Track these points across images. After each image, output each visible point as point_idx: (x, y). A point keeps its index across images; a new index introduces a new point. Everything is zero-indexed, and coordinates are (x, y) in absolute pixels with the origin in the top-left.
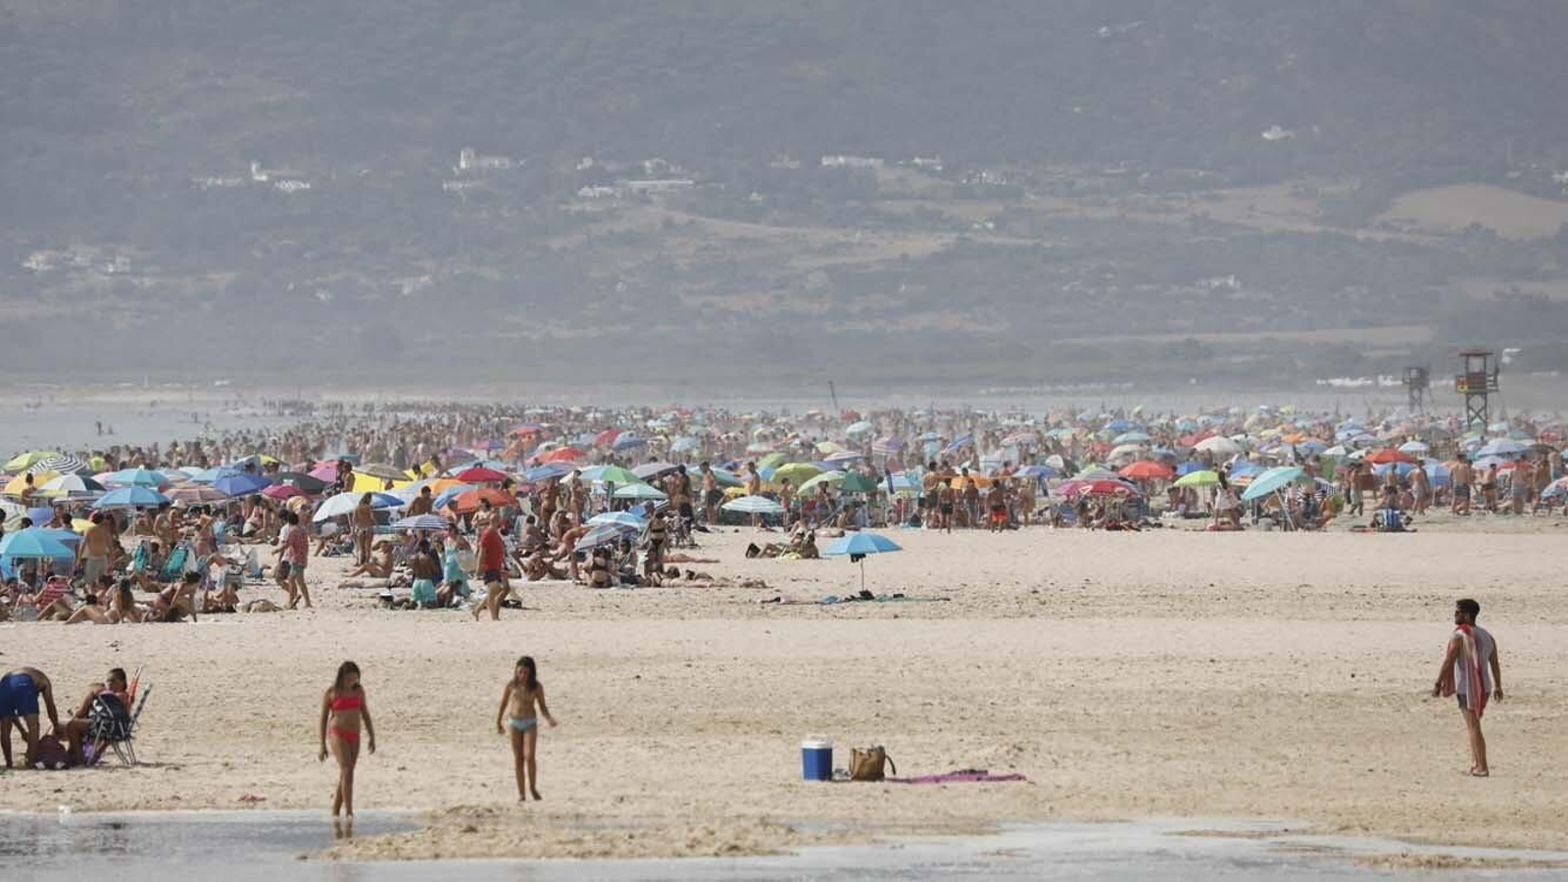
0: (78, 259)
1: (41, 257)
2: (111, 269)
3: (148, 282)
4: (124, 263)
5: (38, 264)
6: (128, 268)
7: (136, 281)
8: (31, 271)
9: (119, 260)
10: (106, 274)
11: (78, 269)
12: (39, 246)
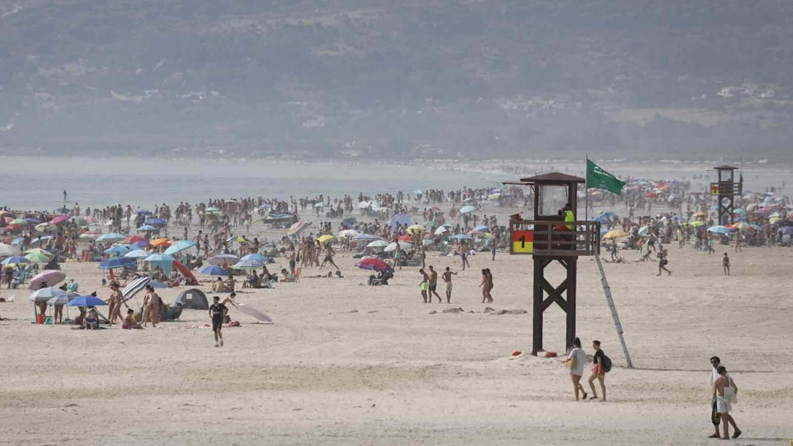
0: (747, 91)
1: (727, 89)
2: (763, 95)
3: (782, 102)
4: (771, 93)
5: (725, 94)
6: (772, 96)
7: (775, 102)
8: (721, 97)
9: (768, 92)
10: (761, 98)
11: (746, 96)
12: (726, 84)
